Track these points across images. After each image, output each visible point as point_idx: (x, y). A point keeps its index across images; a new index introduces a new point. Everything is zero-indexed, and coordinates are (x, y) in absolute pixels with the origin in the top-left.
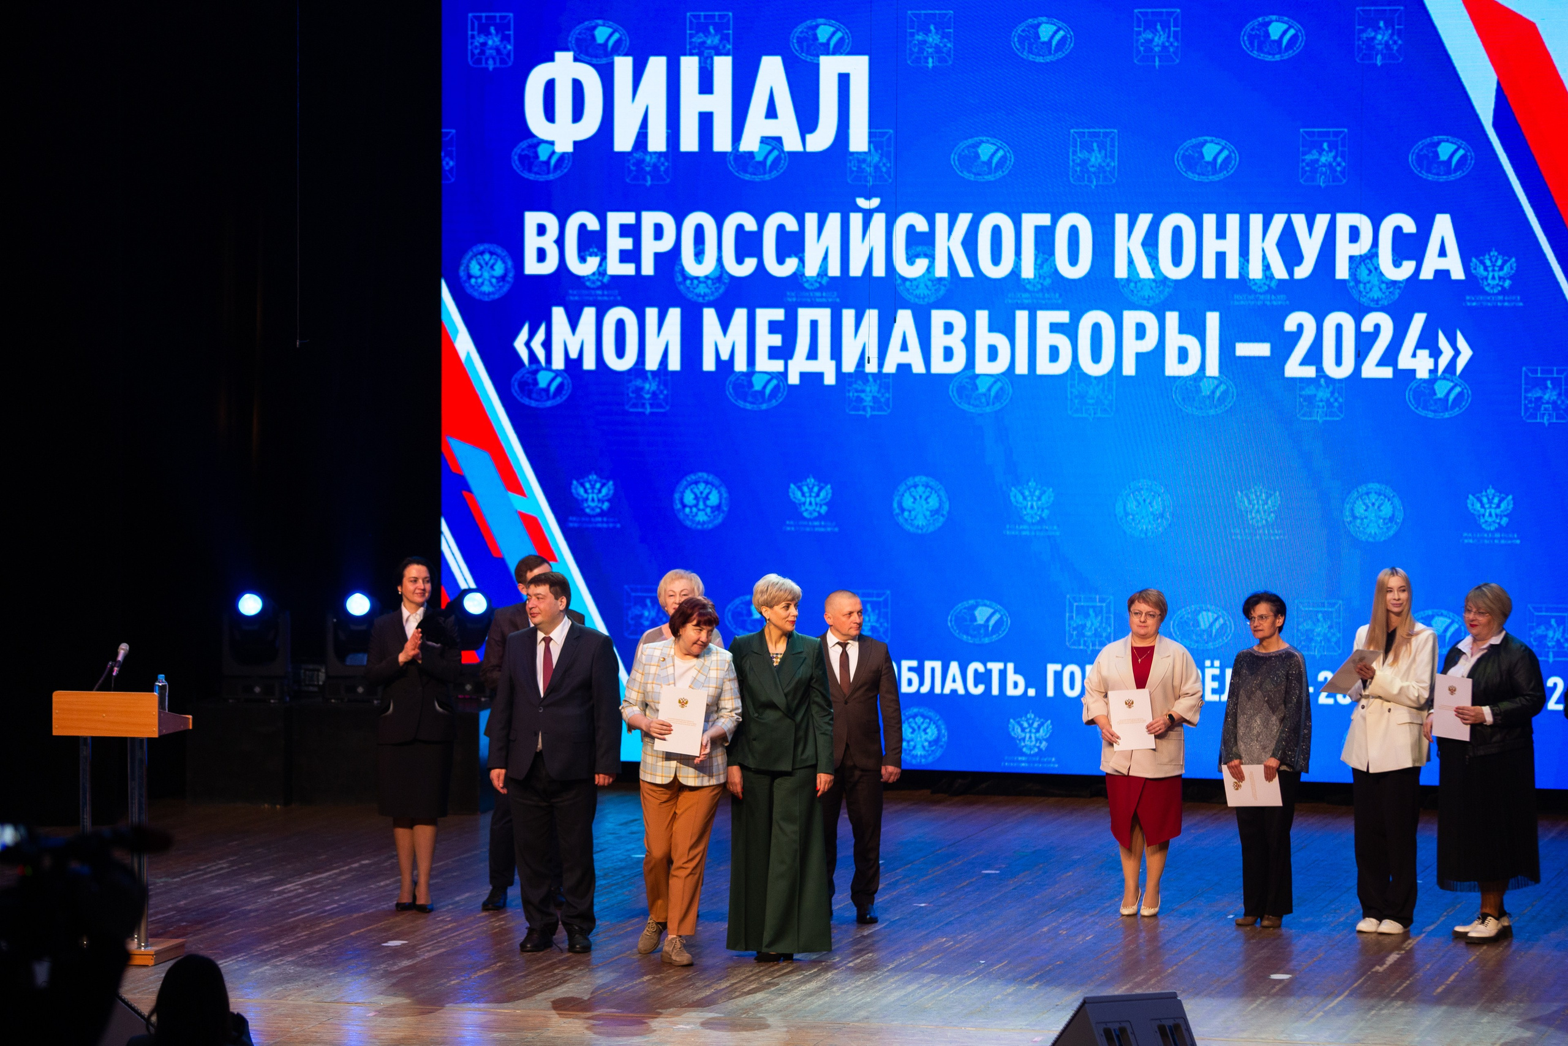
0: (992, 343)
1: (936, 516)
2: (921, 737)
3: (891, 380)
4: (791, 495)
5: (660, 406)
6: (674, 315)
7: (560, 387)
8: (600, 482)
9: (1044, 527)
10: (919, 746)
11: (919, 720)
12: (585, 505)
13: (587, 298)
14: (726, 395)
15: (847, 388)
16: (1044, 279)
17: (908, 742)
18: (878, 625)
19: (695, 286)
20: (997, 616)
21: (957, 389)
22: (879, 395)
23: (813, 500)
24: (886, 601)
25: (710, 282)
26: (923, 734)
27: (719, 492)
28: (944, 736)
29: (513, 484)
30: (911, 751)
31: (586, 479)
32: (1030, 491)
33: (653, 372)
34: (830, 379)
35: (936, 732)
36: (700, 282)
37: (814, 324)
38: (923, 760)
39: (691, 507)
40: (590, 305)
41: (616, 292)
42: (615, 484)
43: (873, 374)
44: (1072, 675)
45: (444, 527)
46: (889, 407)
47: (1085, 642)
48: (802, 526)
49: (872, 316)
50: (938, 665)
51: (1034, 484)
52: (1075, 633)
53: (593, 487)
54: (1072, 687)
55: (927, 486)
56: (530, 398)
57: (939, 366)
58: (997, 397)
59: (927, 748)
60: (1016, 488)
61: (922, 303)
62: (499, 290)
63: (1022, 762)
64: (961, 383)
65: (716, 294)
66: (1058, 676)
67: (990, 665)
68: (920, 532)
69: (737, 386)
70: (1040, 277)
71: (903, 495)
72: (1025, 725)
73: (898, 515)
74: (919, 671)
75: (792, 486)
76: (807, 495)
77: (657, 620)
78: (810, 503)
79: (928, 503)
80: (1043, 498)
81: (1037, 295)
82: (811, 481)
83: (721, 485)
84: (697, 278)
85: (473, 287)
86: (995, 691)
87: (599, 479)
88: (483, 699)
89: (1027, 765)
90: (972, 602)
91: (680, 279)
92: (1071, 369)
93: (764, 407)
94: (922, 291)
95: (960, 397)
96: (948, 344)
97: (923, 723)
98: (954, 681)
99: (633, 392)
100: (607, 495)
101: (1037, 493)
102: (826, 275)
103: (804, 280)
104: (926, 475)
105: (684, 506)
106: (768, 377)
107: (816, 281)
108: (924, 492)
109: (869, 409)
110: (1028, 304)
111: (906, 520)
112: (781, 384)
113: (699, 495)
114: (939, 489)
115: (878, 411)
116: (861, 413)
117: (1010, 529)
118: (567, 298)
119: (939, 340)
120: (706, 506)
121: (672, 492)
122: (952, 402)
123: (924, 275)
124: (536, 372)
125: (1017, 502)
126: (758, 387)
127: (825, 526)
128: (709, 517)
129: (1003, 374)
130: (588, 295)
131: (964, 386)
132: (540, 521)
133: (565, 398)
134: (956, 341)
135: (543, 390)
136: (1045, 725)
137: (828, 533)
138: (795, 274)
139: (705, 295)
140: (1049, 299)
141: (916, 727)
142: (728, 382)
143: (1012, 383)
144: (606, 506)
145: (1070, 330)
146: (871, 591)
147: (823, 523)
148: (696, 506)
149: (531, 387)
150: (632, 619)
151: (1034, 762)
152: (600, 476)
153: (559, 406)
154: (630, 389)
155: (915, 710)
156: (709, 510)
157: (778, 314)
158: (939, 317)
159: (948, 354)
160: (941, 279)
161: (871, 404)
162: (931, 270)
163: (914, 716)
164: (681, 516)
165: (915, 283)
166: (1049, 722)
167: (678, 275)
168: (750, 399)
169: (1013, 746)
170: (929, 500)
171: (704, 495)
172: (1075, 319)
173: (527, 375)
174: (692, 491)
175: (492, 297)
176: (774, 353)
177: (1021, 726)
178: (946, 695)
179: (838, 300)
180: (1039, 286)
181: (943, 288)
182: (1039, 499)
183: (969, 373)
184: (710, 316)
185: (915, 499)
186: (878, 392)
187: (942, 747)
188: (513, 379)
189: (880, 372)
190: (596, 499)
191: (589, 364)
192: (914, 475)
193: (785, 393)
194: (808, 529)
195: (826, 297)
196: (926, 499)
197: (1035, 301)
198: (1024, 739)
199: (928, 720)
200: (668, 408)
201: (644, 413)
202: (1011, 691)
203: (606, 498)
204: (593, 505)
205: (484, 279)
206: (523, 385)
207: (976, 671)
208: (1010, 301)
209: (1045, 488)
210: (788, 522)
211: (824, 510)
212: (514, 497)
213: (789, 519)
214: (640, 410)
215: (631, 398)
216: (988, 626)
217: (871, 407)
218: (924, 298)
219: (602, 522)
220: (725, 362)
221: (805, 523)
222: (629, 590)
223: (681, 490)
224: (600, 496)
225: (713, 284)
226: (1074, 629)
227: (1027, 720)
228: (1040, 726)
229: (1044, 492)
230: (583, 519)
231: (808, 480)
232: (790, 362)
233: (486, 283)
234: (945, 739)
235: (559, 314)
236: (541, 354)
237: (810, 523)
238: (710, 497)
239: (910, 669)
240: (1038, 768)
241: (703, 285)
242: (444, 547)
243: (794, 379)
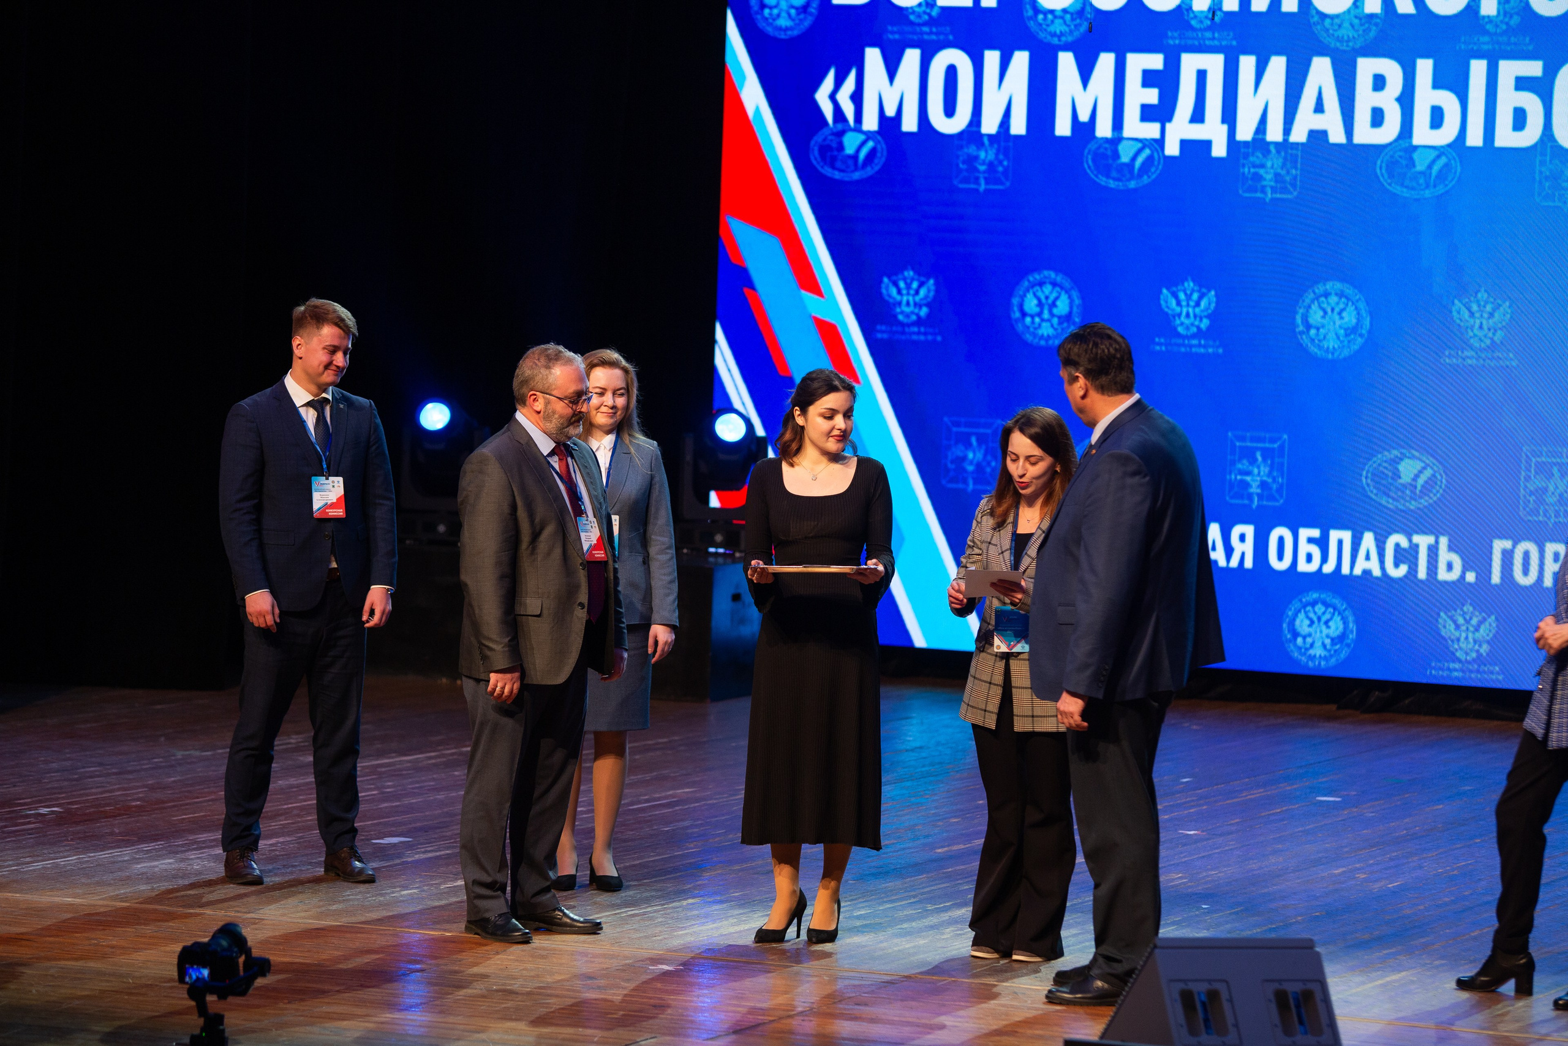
0: (1436, 103)
1: (1352, 336)
2: (1321, 632)
3: (1299, 153)
4: (1162, 302)
5: (998, 181)
6: (1021, 60)
7: (872, 153)
8: (918, 280)
9: (1497, 354)
10: (1318, 644)
11: (1320, 609)
12: (898, 310)
13: (910, 36)
14: (1084, 170)
15: (1242, 161)
16: (1511, 17)
17: (1304, 638)
18: (1270, 480)
19: (1049, 22)
20: (1428, 473)
21: (1387, 166)
22: (1283, 172)
23: (1191, 310)
24: (1282, 447)
25: (1068, 17)
26: (1324, 627)
27: (1070, 297)
28: (1352, 632)
29: (808, 281)
30: (1307, 649)
31: (900, 276)
32: (1479, 306)
33: (990, 136)
34: (1219, 150)
35: (1341, 626)
36: (1055, 17)
37: (1202, 75)
38: (1323, 663)
39: (1032, 317)
40: (913, 45)
41: (948, 29)
42: (936, 284)
43: (1276, 144)
44: (1526, 555)
45: (720, 334)
46: (1294, 186)
47: (1545, 511)
48: (1179, 345)
49: (1278, 65)
50: (1346, 536)
51: (1486, 295)
52: (1532, 499)
53: (908, 287)
54: (1526, 572)
55: (1341, 295)
56: (834, 168)
57: (1364, 134)
58: (1441, 176)
59: (1328, 647)
60: (1460, 301)
61: (1345, 48)
62: (798, 25)
63: (1455, 670)
64: (1392, 157)
65: (1077, 34)
66: (1508, 556)
67: (1416, 539)
68: (1330, 356)
69: (1098, 157)
70: (1505, 13)
71: (1309, 307)
72: (1461, 621)
73: (1302, 333)
74: (1322, 543)
75: (1165, 291)
76: (1184, 303)
77: (984, 464)
78: (1188, 315)
79: (1342, 318)
80: (1496, 315)
81: (1500, 39)
82: (1190, 285)
83: (1072, 288)
84: (1052, 12)
85: (766, 19)
86: (1422, 574)
87: (916, 277)
88: (737, 555)
89: (1460, 674)
90: (1395, 452)
91: (1030, 13)
92: (1541, 140)
93: (1132, 184)
94: (1346, 32)
95: (1391, 175)
96: (1377, 104)
97: (1324, 613)
98: (1368, 558)
99: (964, 162)
100: (926, 297)
101: (1489, 308)
102: (1220, 9)
103: (1192, 15)
104: (1342, 280)
105: (1024, 314)
106: (1140, 145)
107: (1206, 17)
108: (1338, 304)
109: (1269, 190)
110: (1489, 50)
111: (1313, 340)
112: (1156, 155)
113: (1044, 300)
114: (1360, 299)
115: (1281, 193)
116: (1259, 195)
117: (1449, 357)
118: (885, 37)
119: (1365, 99)
120: (1052, 315)
121: (1011, 295)
122: (1380, 181)
123: (1349, 11)
124: (841, 134)
125: (1461, 320)
126: (1125, 158)
127: (1205, 347)
128: (1055, 329)
129: (1449, 146)
130: (910, 33)
131: (1397, 161)
132: (840, 329)
133: (877, 168)
134: (1388, 100)
135: (849, 157)
136: (1487, 624)
137: (1209, 355)
138: (1179, 7)
139: (1062, 34)
140: (1515, 44)
141: (1315, 619)
142: (1086, 151)
143: (1460, 157)
144: (924, 311)
145: (1543, 87)
146: (1262, 434)
147: (1203, 342)
148: (1040, 314)
149: (835, 153)
150: (952, 462)
151: (1471, 671)
152: (918, 273)
153: (871, 178)
154: (961, 158)
155: (1315, 595)
156: (1055, 321)
157: (1155, 61)
158: (1366, 67)
159: (1377, 117)
160: (1372, 16)
161: (1272, 184)
162: (1358, 4)
163: (1313, 604)
164: (1020, 327)
165: (1336, 21)
166: (1493, 617)
167: (1028, 7)
168: (1114, 174)
169: (1444, 650)
170: (1344, 314)
171: (1050, 301)
172: (1551, 72)
173: (830, 137)
174: (1035, 295)
175: (789, 33)
176: (1148, 113)
177: (1455, 622)
178: (1357, 577)
179: (1234, 43)
180: (1504, 27)
181: (1374, 28)
182: (1491, 315)
183: (1403, 144)
184: (1066, 62)
185: (1325, 313)
186: (1283, 166)
187: (1348, 645)
188: (812, 143)
189: (1286, 140)
190: (912, 302)
191: (910, 124)
192: (1327, 280)
193: (1160, 167)
194: (1183, 350)
195: (1219, 40)
196: (1340, 313)
197: (1497, 47)
198: (1458, 640)
199: (1331, 610)
200: (1008, 184)
201: (977, 190)
202: (1443, 575)
203: (925, 302)
204: (907, 310)
205: (781, 10)
206: (824, 149)
207: (1397, 545)
208: (1463, 47)
209: (1499, 302)
210: (1157, 340)
211: (1205, 324)
212: (808, 297)
213: (1159, 337)
214: (972, 186)
215: (960, 171)
216: (1416, 487)
217: (1272, 188)
218: (1348, 41)
219: (919, 333)
220: (1084, 124)
221: (1180, 341)
222: (949, 424)
223: (1021, 293)
224: (917, 298)
225: (1073, 19)
226: (1532, 493)
227: (1464, 614)
228: (1480, 623)
229: (1500, 305)
230: (894, 328)
231: (1186, 284)
232: (1168, 126)
233: (784, 14)
234: (1352, 636)
235: (873, 57)
236: (849, 110)
237: (1186, 342)
238: (1058, 303)
239: (1310, 540)
240: (1475, 679)
241: (1060, 21)
242: (718, 361)
243: (1172, 149)
